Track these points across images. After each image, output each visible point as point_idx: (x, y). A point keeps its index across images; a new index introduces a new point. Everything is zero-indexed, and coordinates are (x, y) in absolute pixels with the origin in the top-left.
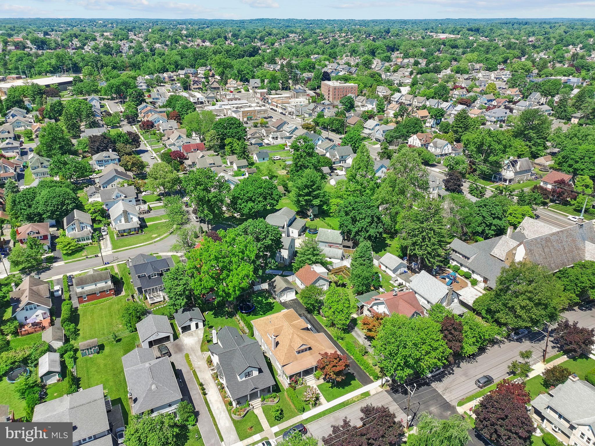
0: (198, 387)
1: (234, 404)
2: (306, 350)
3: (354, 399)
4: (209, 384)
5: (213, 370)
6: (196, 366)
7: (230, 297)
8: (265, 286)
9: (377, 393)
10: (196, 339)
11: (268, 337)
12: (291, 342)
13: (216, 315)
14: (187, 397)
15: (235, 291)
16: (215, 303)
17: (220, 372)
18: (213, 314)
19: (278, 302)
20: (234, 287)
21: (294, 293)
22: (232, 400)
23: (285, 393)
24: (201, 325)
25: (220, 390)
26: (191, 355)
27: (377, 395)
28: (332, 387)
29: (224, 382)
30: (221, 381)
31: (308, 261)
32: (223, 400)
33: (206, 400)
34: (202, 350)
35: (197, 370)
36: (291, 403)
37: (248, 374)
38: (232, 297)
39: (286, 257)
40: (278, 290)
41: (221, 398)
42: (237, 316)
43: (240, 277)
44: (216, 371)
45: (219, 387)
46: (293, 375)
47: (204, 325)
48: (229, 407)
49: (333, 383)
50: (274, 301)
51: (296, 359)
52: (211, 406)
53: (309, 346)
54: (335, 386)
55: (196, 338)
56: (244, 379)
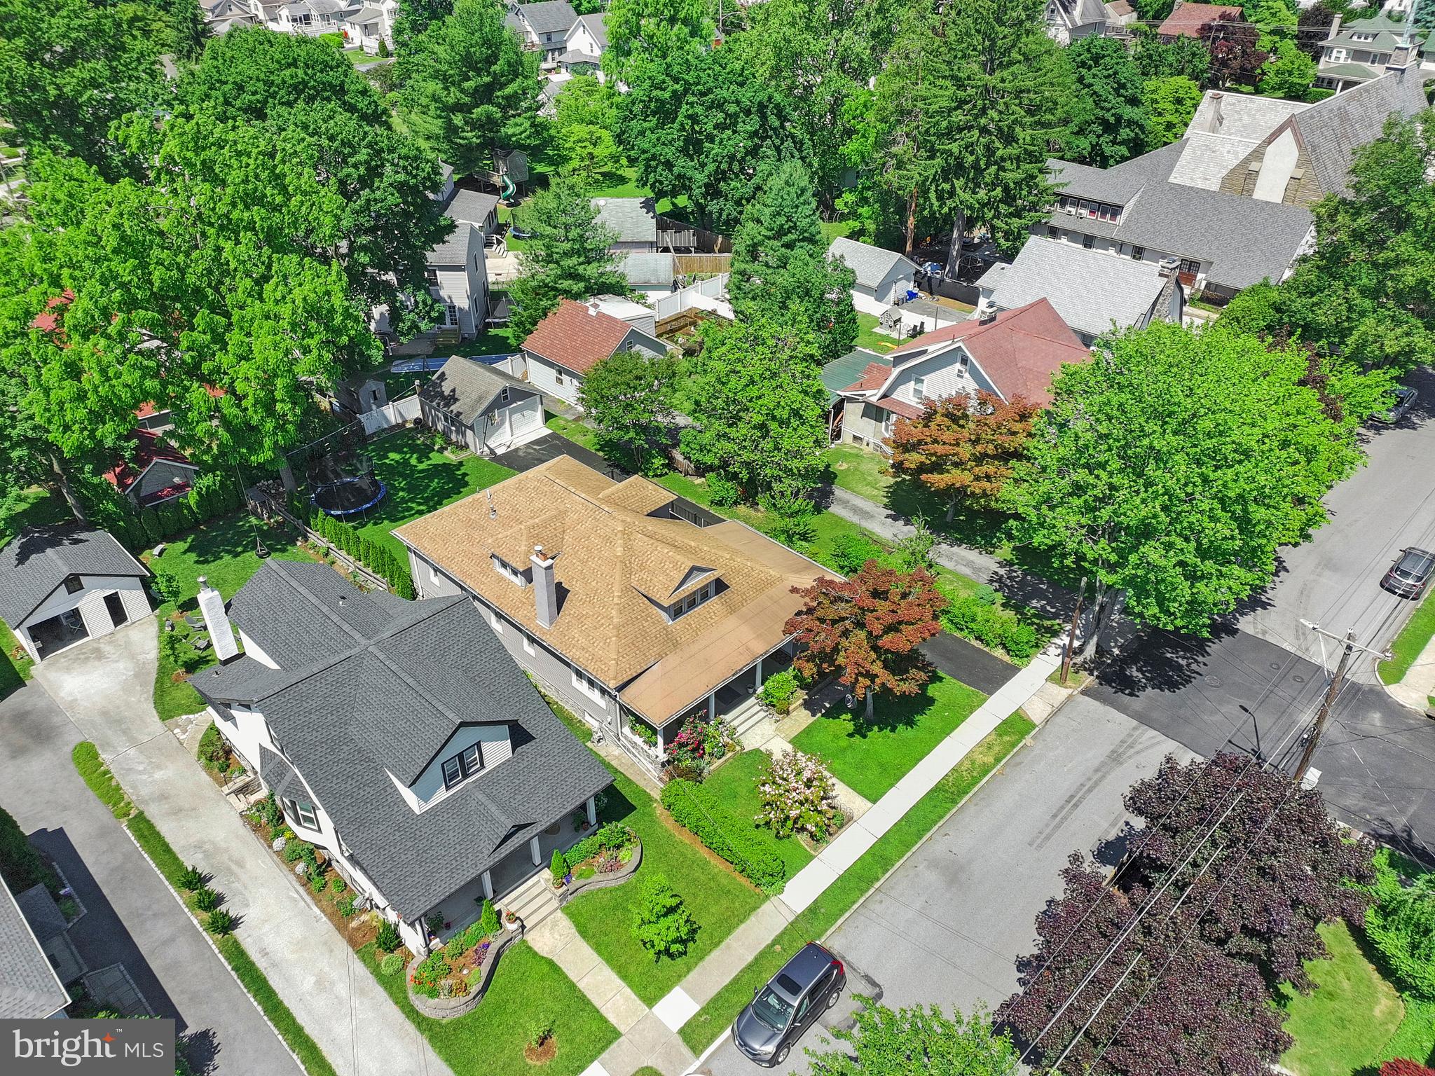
0: (179, 897)
1: (413, 939)
2: (704, 595)
3: (980, 759)
4: (240, 864)
5: (244, 790)
6: (145, 792)
7: (255, 447)
8: (409, 409)
9: (1057, 711)
10: (124, 668)
11: (501, 579)
12: (627, 571)
13: (205, 551)
14: (116, 974)
15: (268, 406)
16: (192, 498)
17: (295, 792)
18: (189, 550)
19: (480, 458)
20: (268, 382)
21: (539, 416)
22: (392, 916)
23: (659, 810)
24: (134, 600)
25: (306, 881)
26: (107, 745)
27: (1060, 719)
28: (860, 731)
29: (325, 835)
30: (305, 834)
31: (565, 284)
32: (341, 928)
33: (239, 958)
34: (166, 712)
35: (154, 813)
36: (704, 853)
37: (462, 766)
38: (268, 442)
39: (462, 302)
40: (473, 409)
41: (325, 924)
42: (314, 537)
43: (285, 324)
44: (263, 793)
45: (300, 867)
46: (679, 722)
47: (155, 603)
48: (387, 957)
49: (857, 713)
50: (463, 455)
51: (671, 643)
52: (275, 982)
53: (716, 574)
54: (870, 724)
55: (121, 665)
56: (442, 795)
